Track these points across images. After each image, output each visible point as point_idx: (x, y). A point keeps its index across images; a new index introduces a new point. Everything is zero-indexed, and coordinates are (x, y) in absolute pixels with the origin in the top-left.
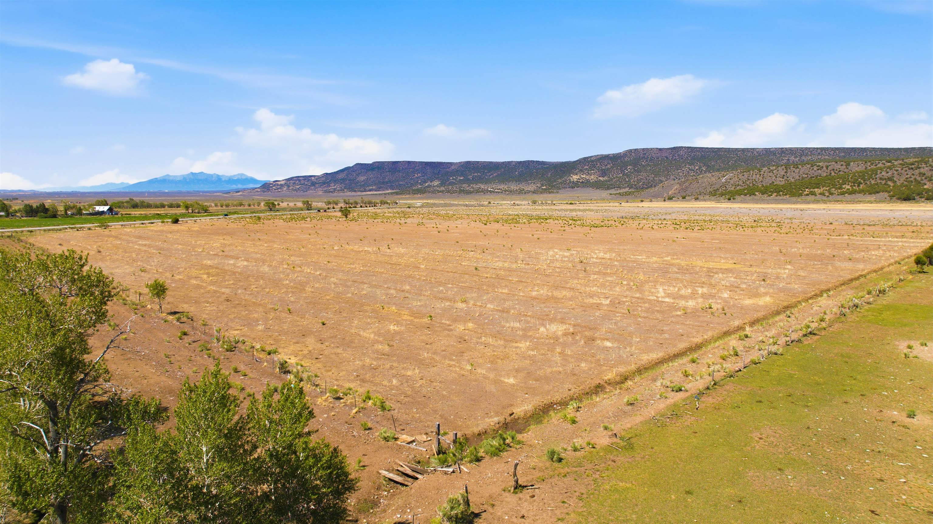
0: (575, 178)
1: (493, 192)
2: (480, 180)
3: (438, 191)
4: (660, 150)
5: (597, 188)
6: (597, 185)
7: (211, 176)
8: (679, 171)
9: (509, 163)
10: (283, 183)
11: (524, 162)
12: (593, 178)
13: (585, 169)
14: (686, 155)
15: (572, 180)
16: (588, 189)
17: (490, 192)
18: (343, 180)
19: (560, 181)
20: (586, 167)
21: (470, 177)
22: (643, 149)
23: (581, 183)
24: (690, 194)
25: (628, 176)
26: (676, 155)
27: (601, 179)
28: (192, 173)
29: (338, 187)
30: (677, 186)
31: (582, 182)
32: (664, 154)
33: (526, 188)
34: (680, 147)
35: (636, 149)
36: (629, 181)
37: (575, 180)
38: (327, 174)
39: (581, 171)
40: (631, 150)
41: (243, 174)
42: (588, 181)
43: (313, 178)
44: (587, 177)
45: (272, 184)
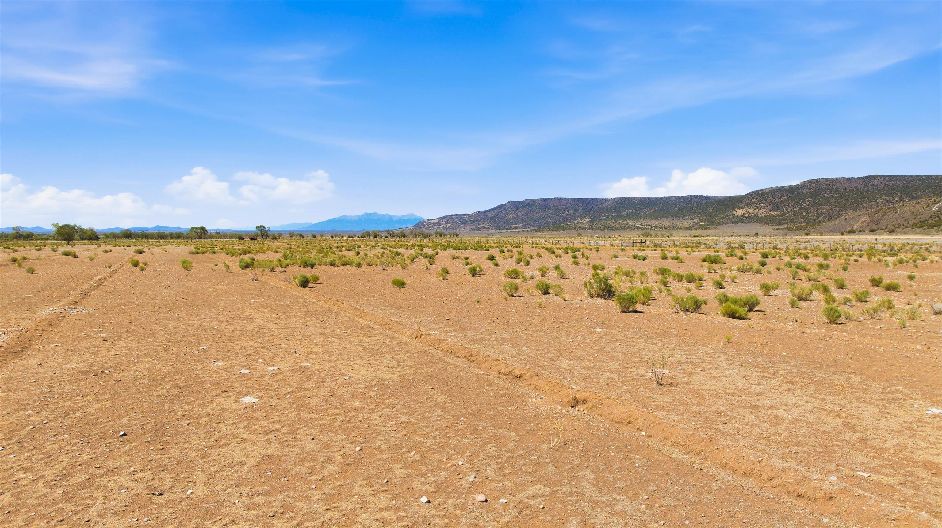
0: (740, 212)
1: (641, 228)
2: (634, 216)
3: (580, 227)
4: (848, 179)
5: (766, 224)
6: (766, 221)
7: (384, 216)
8: (873, 203)
9: (669, 198)
10: (435, 221)
11: (685, 196)
12: (762, 212)
13: (753, 203)
14: (882, 185)
15: (736, 215)
16: (755, 224)
17: (638, 228)
18: (493, 218)
19: (721, 216)
20: (755, 200)
21: (624, 214)
22: (827, 180)
23: (747, 218)
24: (884, 228)
25: (805, 209)
26: (869, 186)
27: (772, 213)
28: (366, 213)
29: (486, 225)
30: (865, 218)
31: (749, 217)
32: (854, 184)
33: (680, 225)
34: (874, 176)
35: (817, 180)
36: (807, 215)
37: (740, 214)
38: (479, 212)
39: (749, 204)
40: (811, 181)
41: (413, 215)
42: (756, 216)
43: (465, 216)
44: (755, 212)
45: (425, 222)
